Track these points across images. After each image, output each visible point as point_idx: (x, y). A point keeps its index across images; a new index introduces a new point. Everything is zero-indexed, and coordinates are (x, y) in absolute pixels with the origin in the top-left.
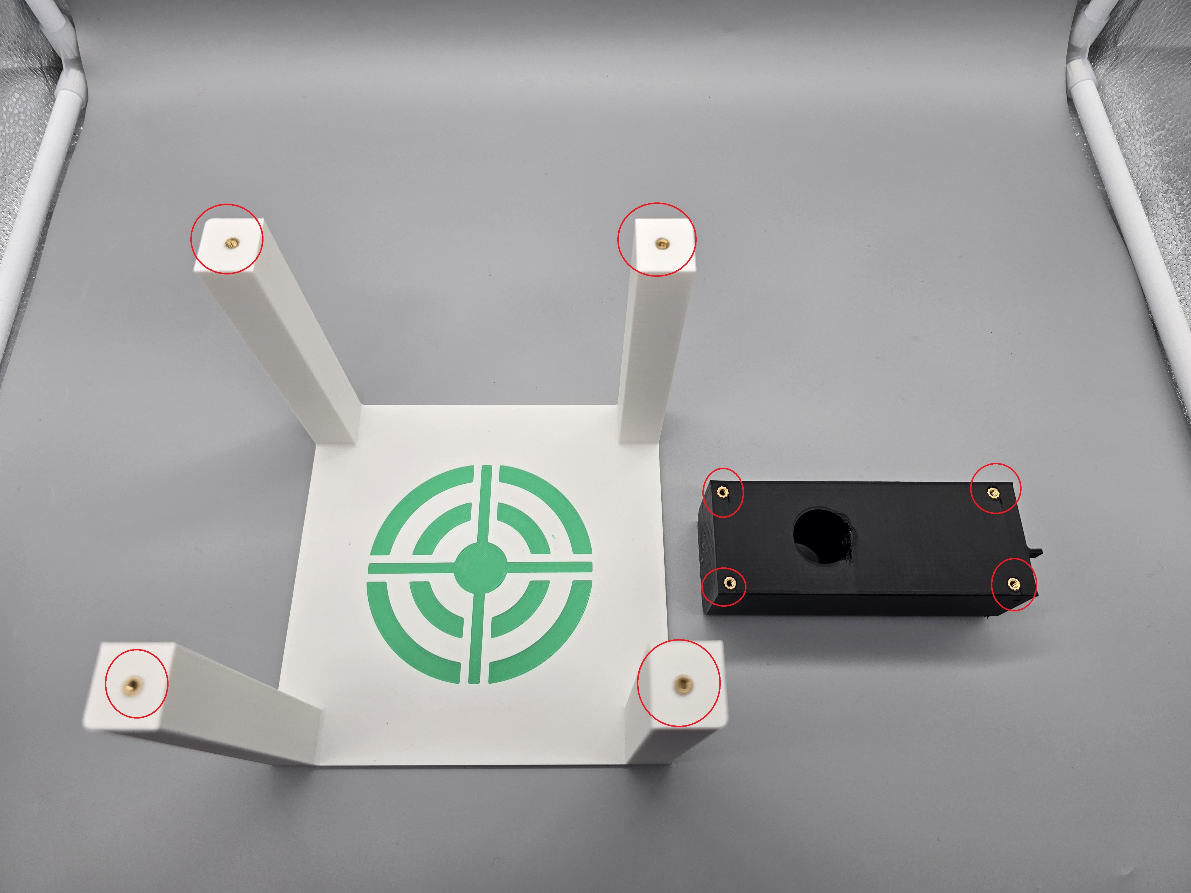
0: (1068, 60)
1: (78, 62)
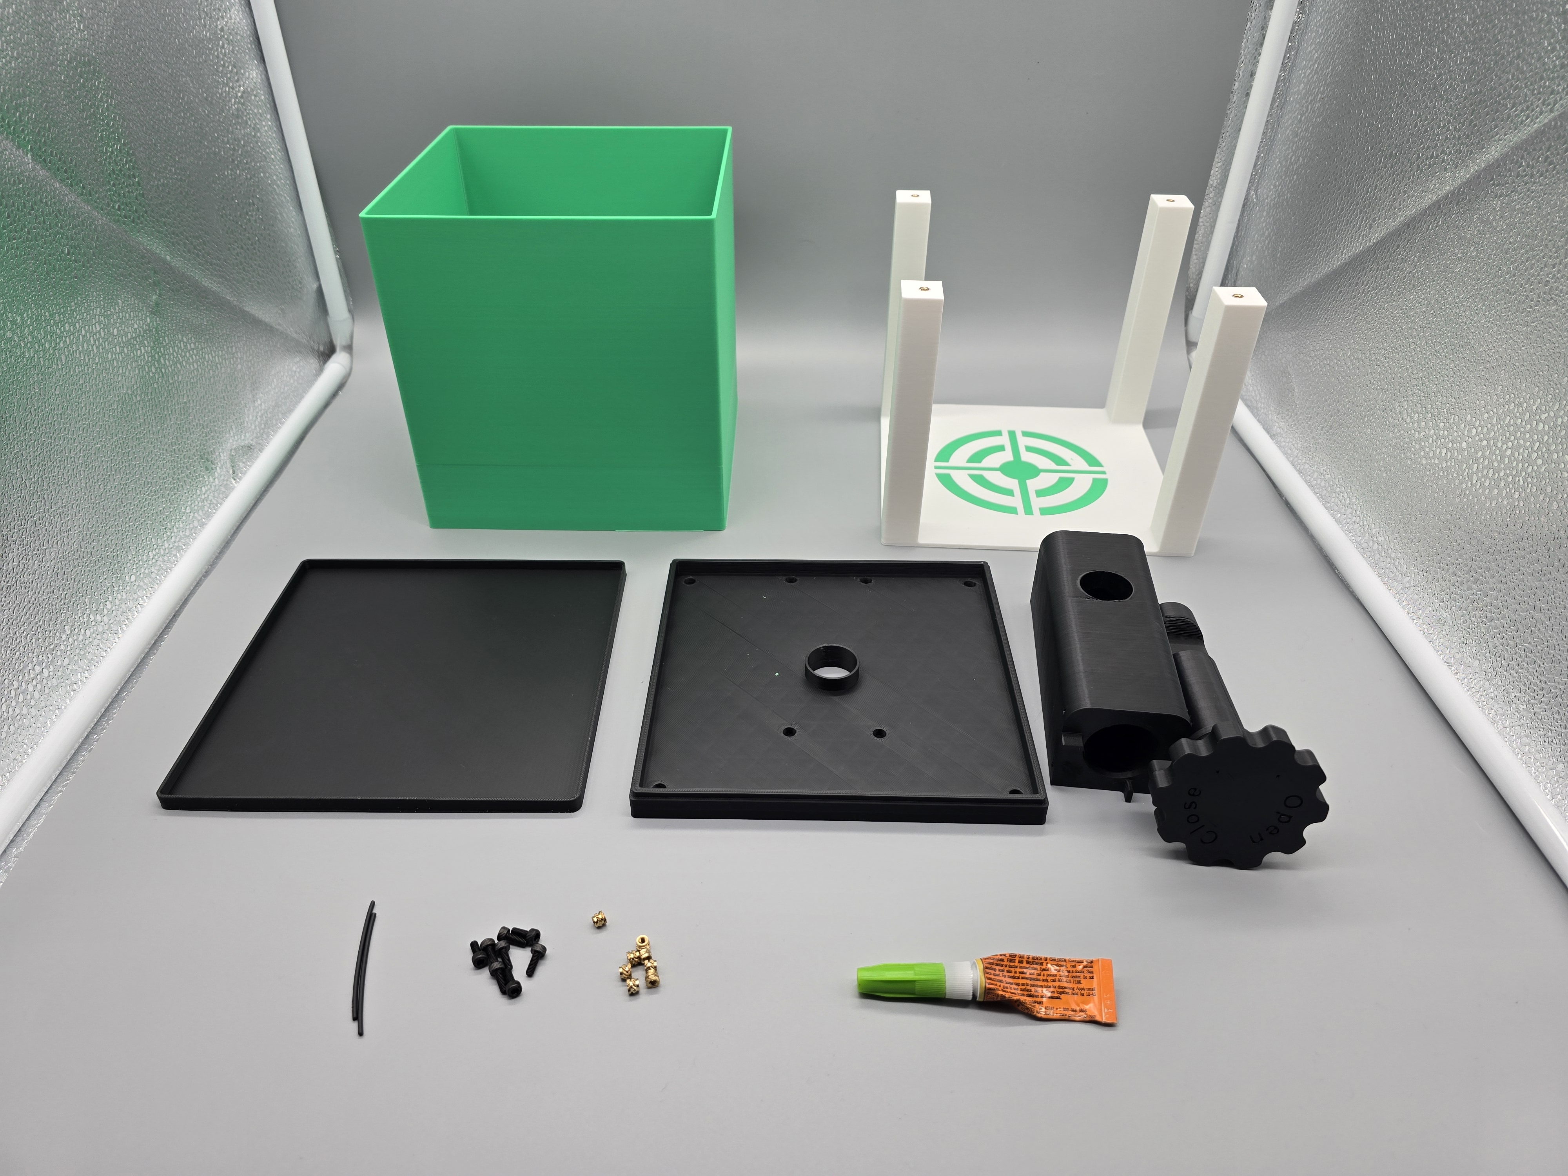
0: (1189, 352)
1: (349, 348)
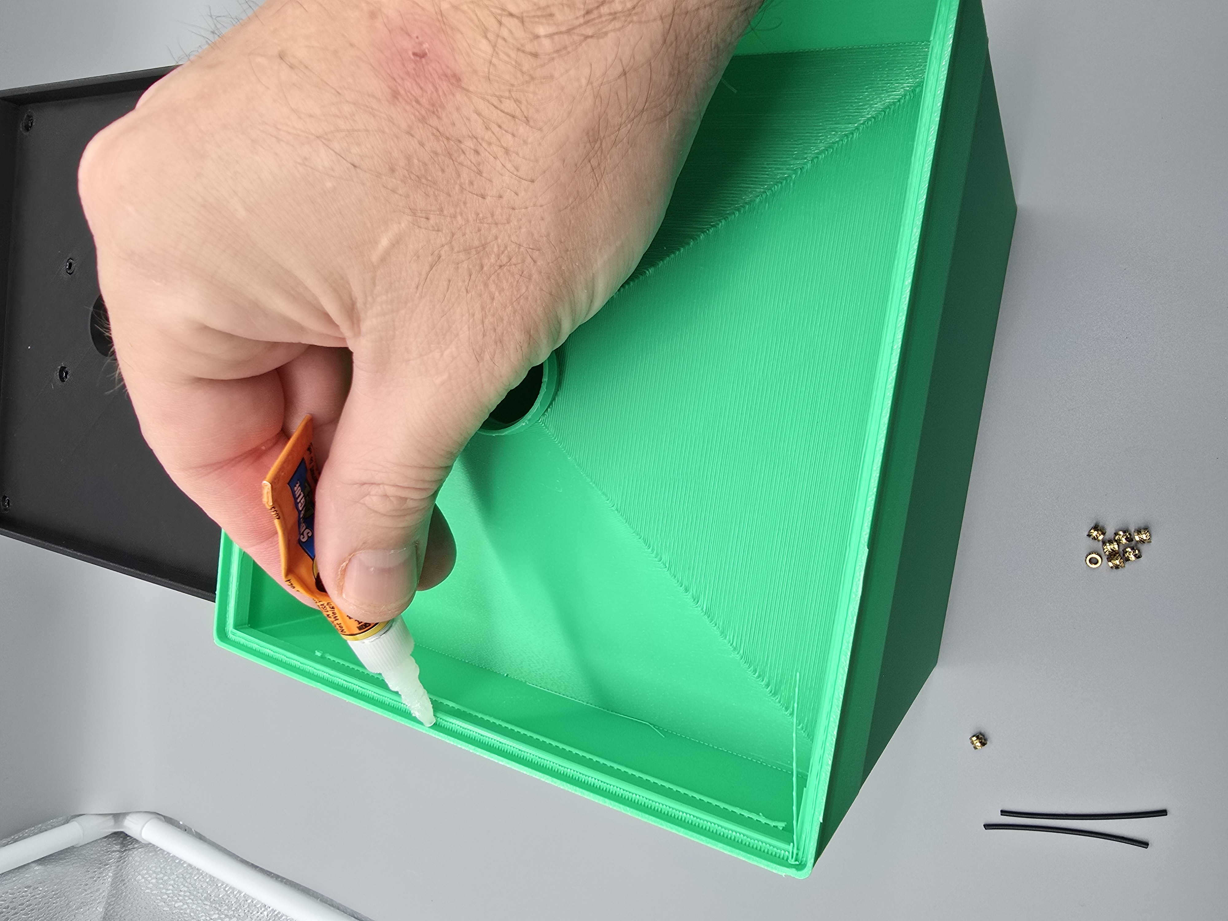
1: (118, 817)
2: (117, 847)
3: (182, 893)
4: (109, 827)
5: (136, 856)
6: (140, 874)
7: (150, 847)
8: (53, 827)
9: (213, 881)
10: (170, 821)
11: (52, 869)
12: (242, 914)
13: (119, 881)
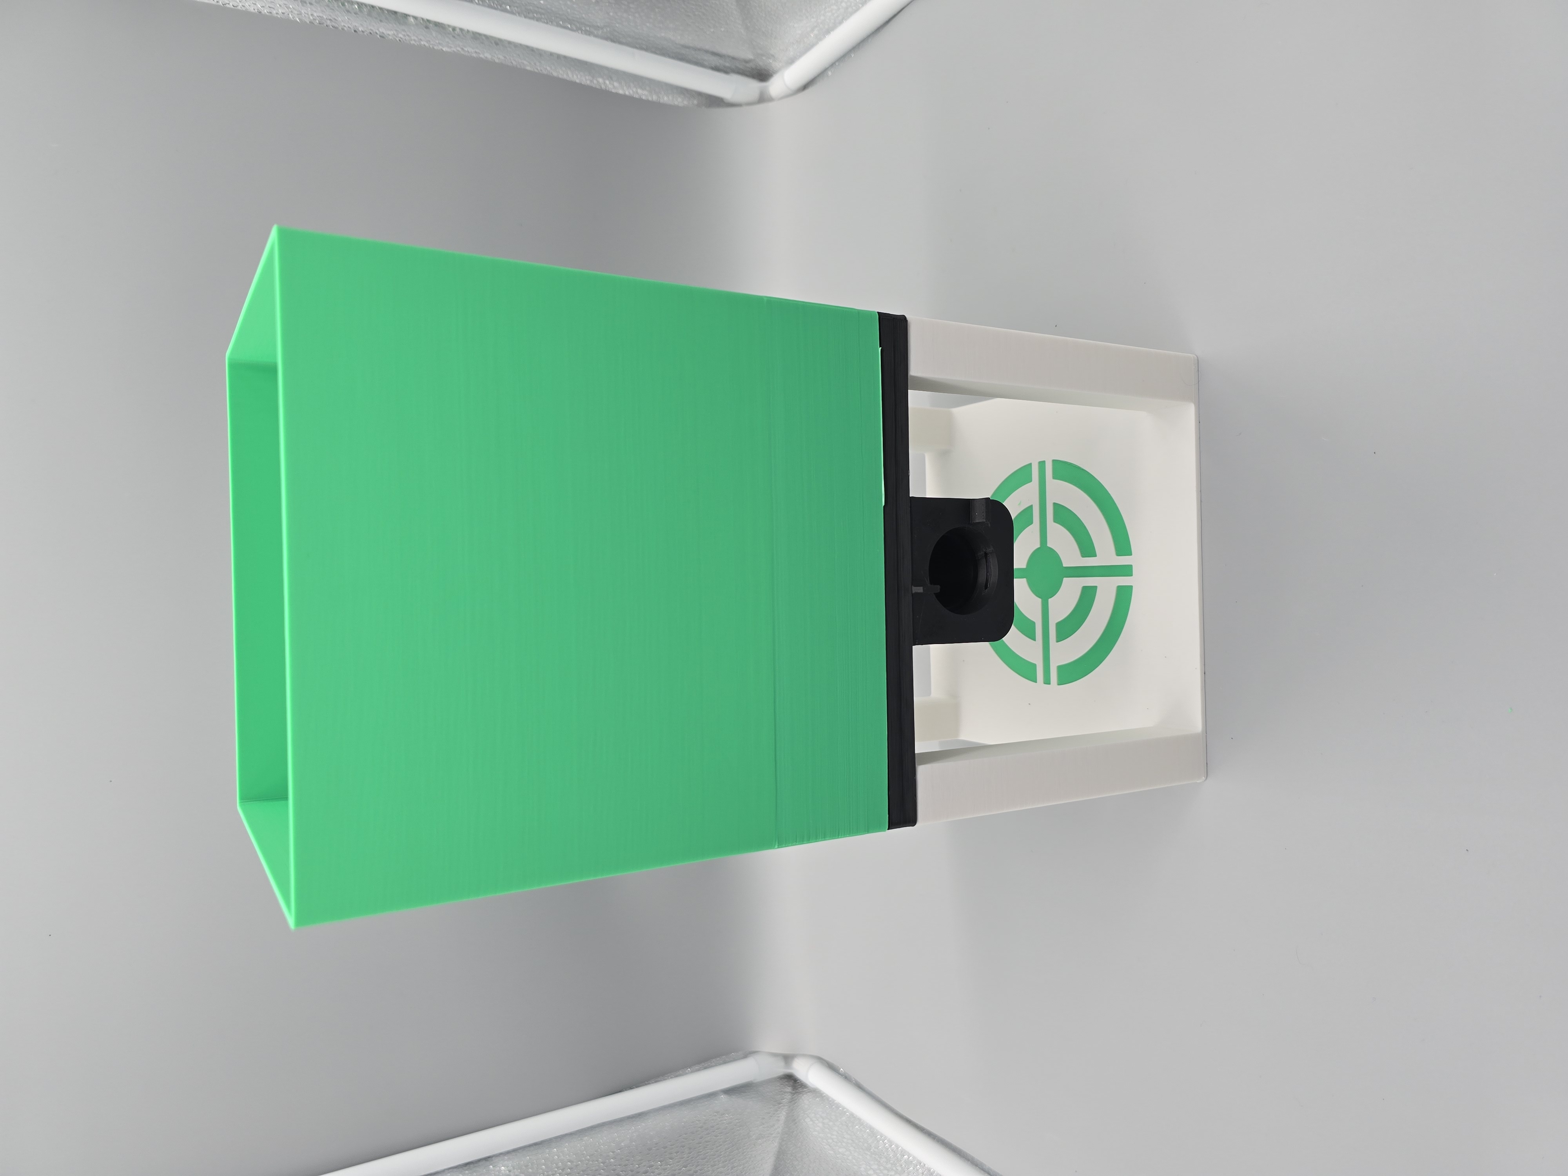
2: (789, 1089)
3: (845, 1140)
4: (781, 1069)
5: (805, 1100)
6: (808, 1117)
7: (816, 1092)
8: (734, 1060)
9: (873, 1133)
10: (832, 1068)
11: (737, 1101)
12: (899, 1169)
13: (792, 1121)
